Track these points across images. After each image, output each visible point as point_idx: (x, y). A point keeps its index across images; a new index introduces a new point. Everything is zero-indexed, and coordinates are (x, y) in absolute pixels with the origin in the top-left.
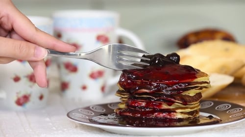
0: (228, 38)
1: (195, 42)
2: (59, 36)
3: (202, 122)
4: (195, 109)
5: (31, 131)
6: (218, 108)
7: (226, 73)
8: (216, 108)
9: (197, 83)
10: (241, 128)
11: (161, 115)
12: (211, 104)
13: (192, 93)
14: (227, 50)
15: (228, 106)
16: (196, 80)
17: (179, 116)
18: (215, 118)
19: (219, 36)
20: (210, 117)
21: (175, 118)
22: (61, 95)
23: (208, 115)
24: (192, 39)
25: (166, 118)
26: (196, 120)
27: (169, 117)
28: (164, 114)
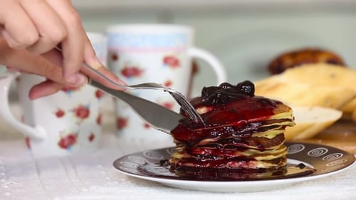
0: (335, 61)
1: (292, 66)
2: (114, 57)
3: (290, 172)
4: (281, 155)
5: (78, 181)
6: (311, 153)
7: (332, 107)
8: (308, 153)
9: (275, 121)
10: (350, 178)
11: (236, 164)
12: (302, 148)
13: (270, 134)
14: (333, 76)
15: (325, 151)
16: (273, 117)
17: (260, 165)
18: (308, 168)
19: (323, 58)
20: (301, 166)
21: (255, 168)
22: (117, 135)
23: (298, 162)
24: (288, 61)
25: (244, 169)
26: (283, 169)
27: (246, 167)
28: (240, 163)
